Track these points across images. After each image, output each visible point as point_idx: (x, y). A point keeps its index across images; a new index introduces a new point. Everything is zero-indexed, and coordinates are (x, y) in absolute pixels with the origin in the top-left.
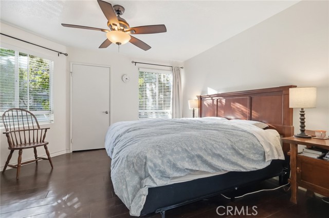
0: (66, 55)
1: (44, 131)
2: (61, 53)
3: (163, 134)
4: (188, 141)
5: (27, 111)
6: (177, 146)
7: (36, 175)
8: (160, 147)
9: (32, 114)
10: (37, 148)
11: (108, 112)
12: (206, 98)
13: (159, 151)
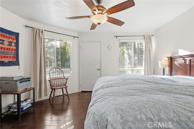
0: (77, 37)
1: (66, 79)
2: (75, 37)
3: (129, 95)
4: (155, 108)
5: (59, 69)
6: (140, 113)
7: (63, 103)
8: (122, 111)
9: (61, 70)
10: (63, 89)
11: (100, 69)
12: (176, 58)
13: (121, 115)
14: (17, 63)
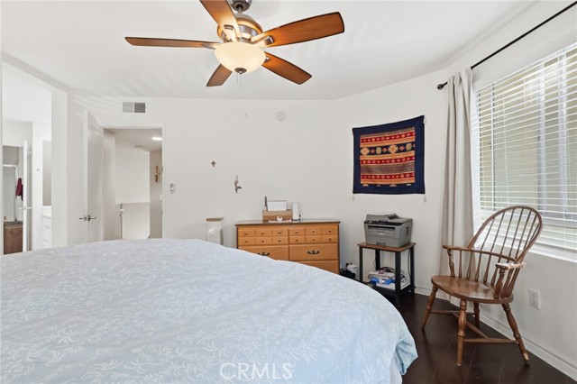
14: (418, 188)
